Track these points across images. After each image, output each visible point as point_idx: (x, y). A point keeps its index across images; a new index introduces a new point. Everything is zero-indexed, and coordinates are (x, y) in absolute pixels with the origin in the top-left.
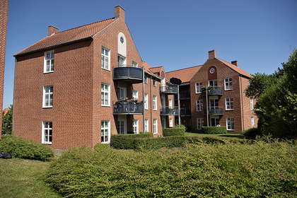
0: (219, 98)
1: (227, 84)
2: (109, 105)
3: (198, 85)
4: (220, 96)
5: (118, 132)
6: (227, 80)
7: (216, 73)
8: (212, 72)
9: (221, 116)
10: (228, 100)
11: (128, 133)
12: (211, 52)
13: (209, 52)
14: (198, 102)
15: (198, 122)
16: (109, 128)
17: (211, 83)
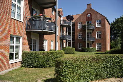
0: (92, 32)
1: (97, 24)
2: (22, 20)
3: (79, 24)
4: (93, 30)
5: (31, 50)
6: (98, 21)
7: (91, 17)
8: (89, 16)
9: (93, 42)
10: (97, 33)
11: (40, 50)
12: (89, 5)
13: (87, 5)
14: (79, 34)
15: (78, 45)
16: (21, 44)
17: (88, 23)
